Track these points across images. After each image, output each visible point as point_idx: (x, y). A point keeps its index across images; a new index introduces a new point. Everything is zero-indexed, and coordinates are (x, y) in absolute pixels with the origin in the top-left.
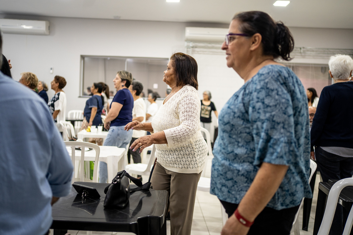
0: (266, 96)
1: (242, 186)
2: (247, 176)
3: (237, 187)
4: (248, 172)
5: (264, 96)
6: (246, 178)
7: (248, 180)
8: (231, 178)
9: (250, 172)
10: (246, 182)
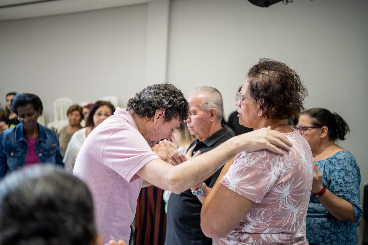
0: (345, 176)
1: (316, 231)
2: (322, 225)
3: (312, 231)
4: (322, 222)
5: (344, 175)
6: (321, 226)
7: (322, 228)
8: (308, 225)
9: (325, 222)
10: (321, 228)
